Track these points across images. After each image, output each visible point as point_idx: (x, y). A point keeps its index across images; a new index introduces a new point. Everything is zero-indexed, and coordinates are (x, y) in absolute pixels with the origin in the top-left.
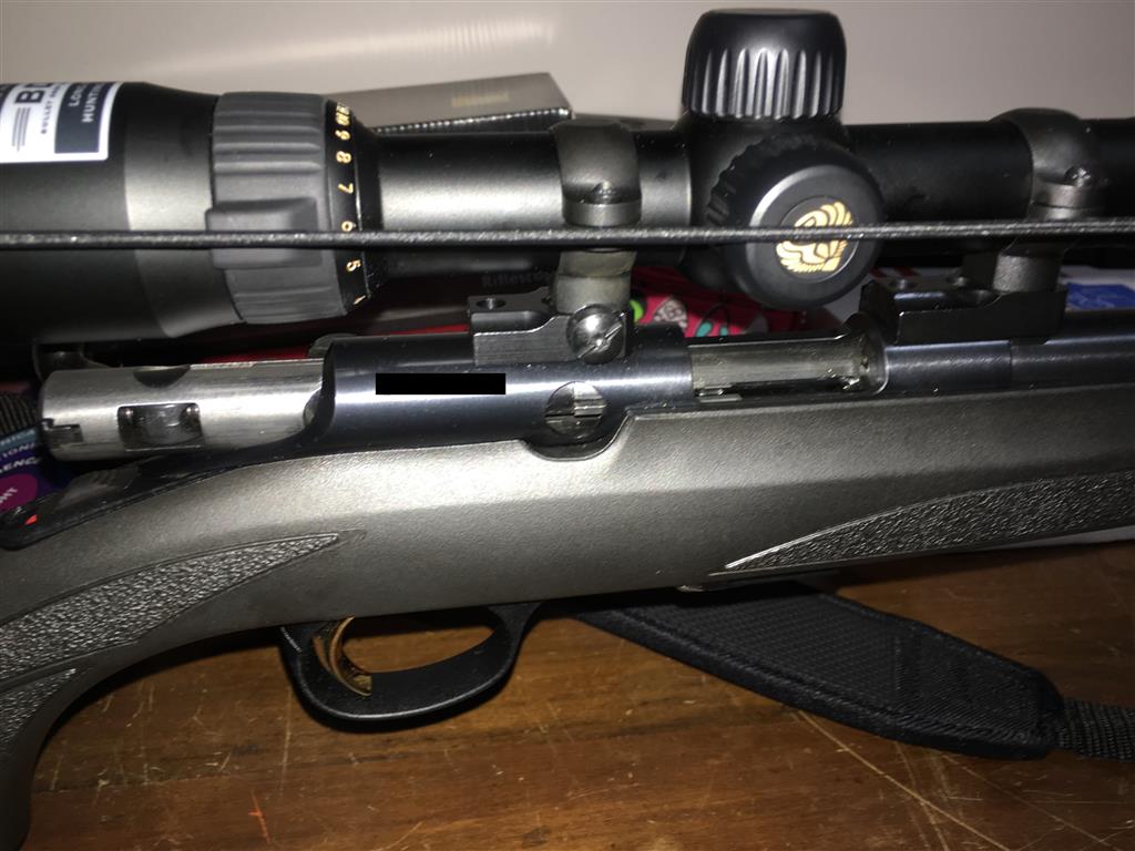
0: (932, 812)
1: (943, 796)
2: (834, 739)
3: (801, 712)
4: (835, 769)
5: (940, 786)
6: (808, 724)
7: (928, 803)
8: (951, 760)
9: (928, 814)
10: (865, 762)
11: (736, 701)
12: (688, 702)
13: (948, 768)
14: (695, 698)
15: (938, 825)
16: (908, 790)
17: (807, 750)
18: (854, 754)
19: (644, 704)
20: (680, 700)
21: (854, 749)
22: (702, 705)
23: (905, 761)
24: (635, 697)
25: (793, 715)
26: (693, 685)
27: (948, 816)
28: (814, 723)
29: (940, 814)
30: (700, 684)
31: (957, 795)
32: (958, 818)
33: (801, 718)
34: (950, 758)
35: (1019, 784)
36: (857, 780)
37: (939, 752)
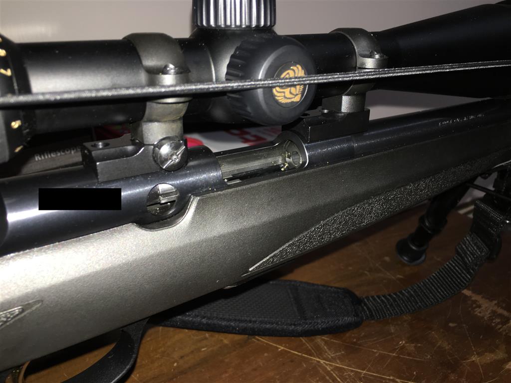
0: (327, 365)
1: (329, 356)
2: (275, 345)
3: (257, 337)
4: (281, 359)
5: (326, 352)
6: (262, 342)
7: (324, 361)
8: (326, 339)
9: (326, 366)
10: (292, 351)
11: (226, 342)
12: (203, 349)
13: (326, 342)
14: (206, 346)
15: (332, 370)
16: (314, 358)
17: (266, 354)
18: (285, 349)
19: (182, 357)
20: (199, 350)
21: (285, 347)
22: (211, 349)
23: (308, 345)
24: (176, 355)
25: (253, 339)
26: (203, 340)
27: (334, 364)
28: (264, 340)
29: (330, 364)
30: (206, 338)
31: (333, 354)
32: (338, 364)
33: (258, 340)
34: (325, 338)
35: (355, 340)
36: (292, 361)
37: (320, 337)
